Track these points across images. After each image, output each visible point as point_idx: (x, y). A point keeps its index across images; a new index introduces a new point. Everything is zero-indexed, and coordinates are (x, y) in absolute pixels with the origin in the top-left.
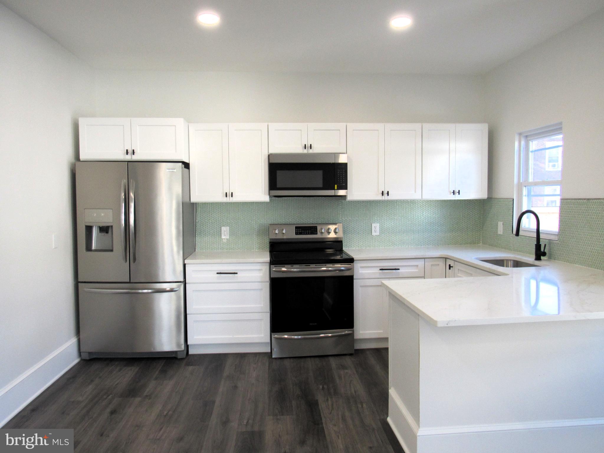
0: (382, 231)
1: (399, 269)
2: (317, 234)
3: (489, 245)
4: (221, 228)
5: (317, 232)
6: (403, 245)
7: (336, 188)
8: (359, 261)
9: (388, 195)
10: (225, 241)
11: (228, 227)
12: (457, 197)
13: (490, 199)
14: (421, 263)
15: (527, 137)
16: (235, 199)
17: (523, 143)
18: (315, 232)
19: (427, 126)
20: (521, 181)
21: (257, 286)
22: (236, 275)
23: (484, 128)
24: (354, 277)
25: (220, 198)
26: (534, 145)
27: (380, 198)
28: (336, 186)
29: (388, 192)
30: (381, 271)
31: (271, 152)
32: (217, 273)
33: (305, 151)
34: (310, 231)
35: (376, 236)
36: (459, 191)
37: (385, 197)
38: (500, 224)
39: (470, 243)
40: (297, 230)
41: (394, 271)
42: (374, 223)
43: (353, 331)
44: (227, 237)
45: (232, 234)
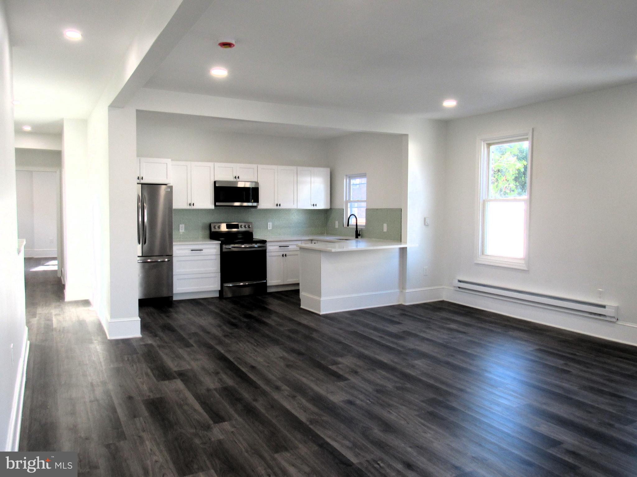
0: (273, 227)
1: (289, 246)
2: (239, 228)
3: (331, 234)
4: (179, 225)
6: (285, 234)
7: (253, 201)
8: (269, 242)
9: (280, 206)
10: (181, 233)
11: (184, 225)
12: (315, 208)
13: (331, 209)
14: (299, 243)
15: (349, 177)
16: (196, 207)
17: (348, 180)
18: (237, 227)
19: (300, 168)
20: (347, 200)
21: (214, 257)
22: (202, 251)
23: (328, 170)
24: (267, 251)
25: (185, 206)
26: (353, 181)
27: (275, 207)
29: (280, 204)
30: (280, 248)
31: (216, 179)
32: (192, 250)
33: (235, 180)
34: (235, 227)
35: (270, 230)
36: (316, 204)
37: (278, 207)
38: (337, 223)
39: (320, 234)
40: (228, 226)
41: (286, 247)
42: (269, 222)
43: (266, 280)
44: (183, 231)
45: (186, 229)
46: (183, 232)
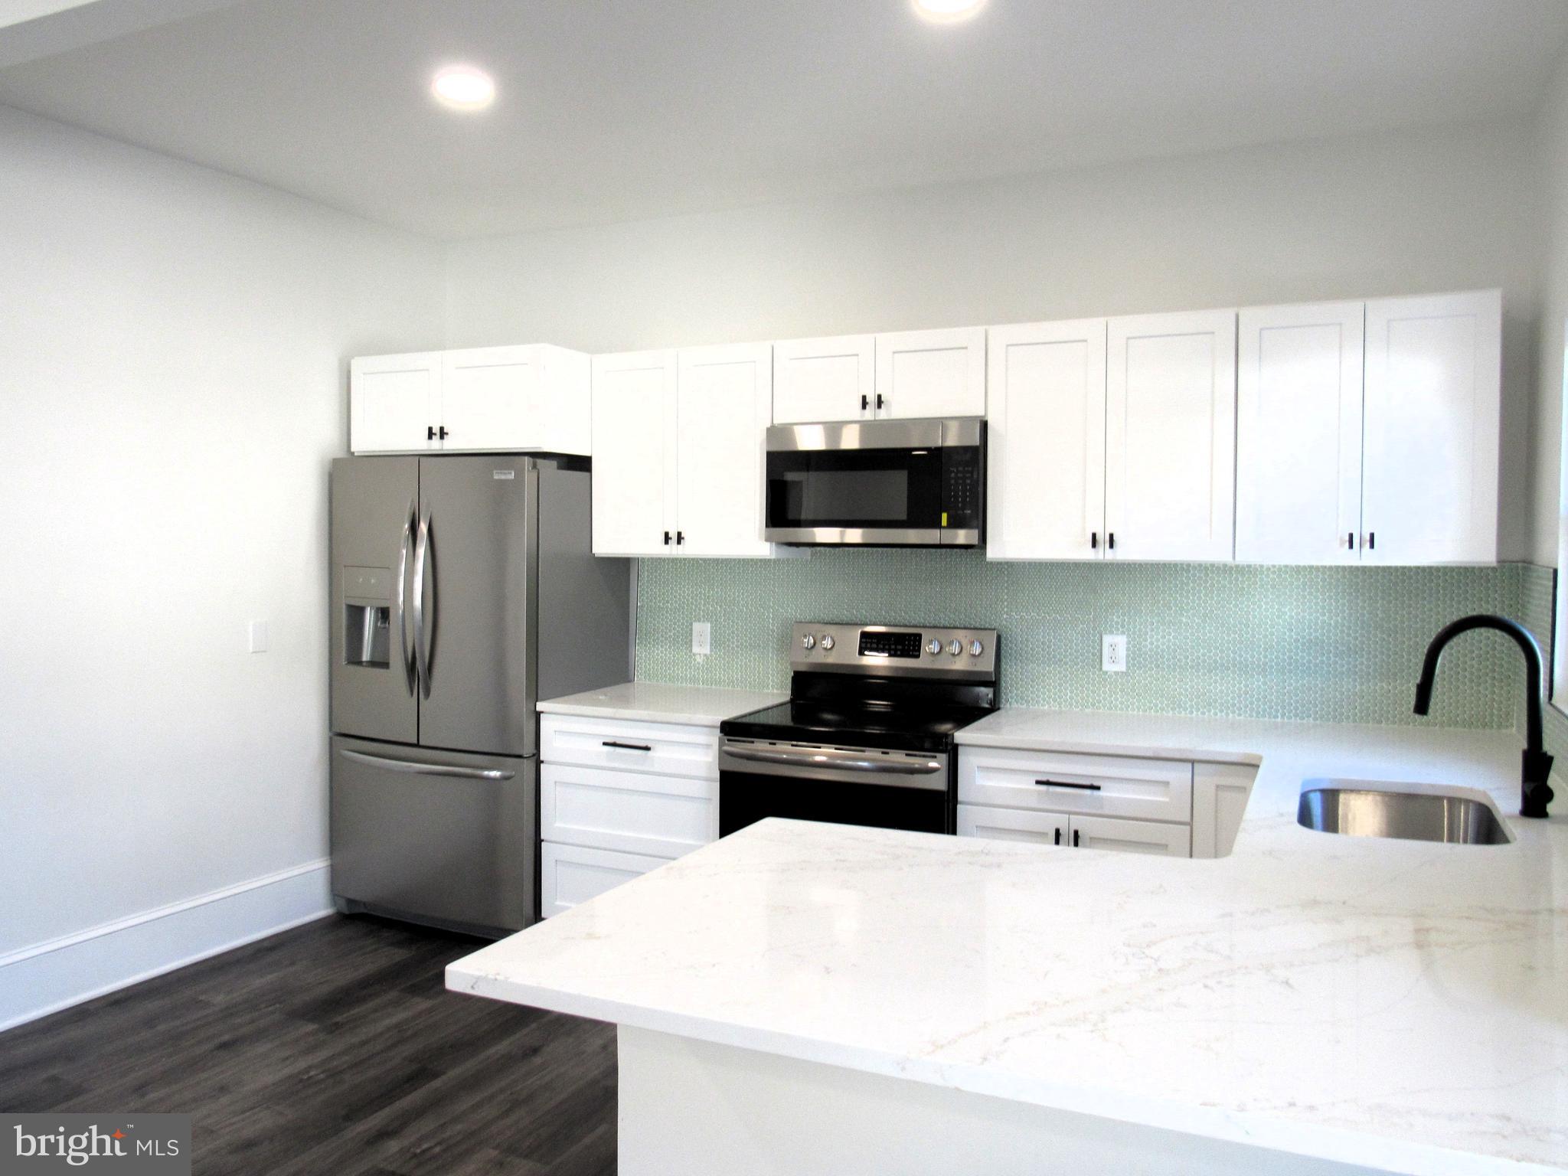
0: (1135, 657)
1: (1098, 788)
2: (918, 656)
4: (691, 624)
5: (919, 650)
6: (1209, 711)
7: (944, 522)
8: (977, 749)
9: (1111, 544)
10: (699, 659)
11: (709, 625)
12: (1367, 558)
14: (1179, 776)
18: (914, 650)
19: (1256, 316)
22: (649, 753)
24: (960, 797)
25: (653, 547)
27: (1088, 554)
28: (944, 516)
29: (1111, 536)
30: (1040, 787)
31: (776, 419)
32: (605, 744)
33: (864, 415)
34: (900, 647)
35: (1116, 673)
36: (1372, 536)
37: (1103, 554)
39: (1469, 724)
40: (866, 643)
41: (1088, 792)
42: (1111, 633)
44: (707, 650)
45: (716, 642)
46: (705, 655)
